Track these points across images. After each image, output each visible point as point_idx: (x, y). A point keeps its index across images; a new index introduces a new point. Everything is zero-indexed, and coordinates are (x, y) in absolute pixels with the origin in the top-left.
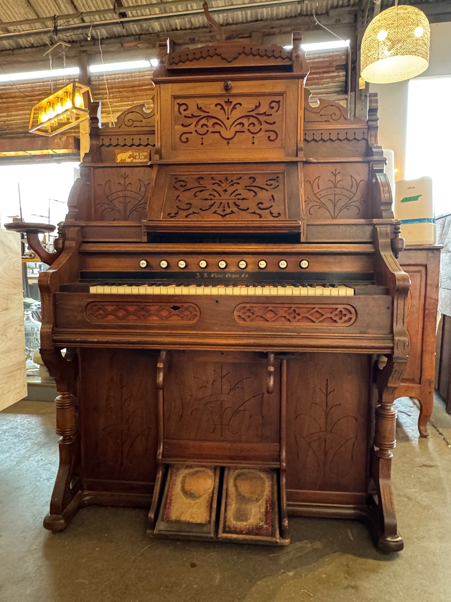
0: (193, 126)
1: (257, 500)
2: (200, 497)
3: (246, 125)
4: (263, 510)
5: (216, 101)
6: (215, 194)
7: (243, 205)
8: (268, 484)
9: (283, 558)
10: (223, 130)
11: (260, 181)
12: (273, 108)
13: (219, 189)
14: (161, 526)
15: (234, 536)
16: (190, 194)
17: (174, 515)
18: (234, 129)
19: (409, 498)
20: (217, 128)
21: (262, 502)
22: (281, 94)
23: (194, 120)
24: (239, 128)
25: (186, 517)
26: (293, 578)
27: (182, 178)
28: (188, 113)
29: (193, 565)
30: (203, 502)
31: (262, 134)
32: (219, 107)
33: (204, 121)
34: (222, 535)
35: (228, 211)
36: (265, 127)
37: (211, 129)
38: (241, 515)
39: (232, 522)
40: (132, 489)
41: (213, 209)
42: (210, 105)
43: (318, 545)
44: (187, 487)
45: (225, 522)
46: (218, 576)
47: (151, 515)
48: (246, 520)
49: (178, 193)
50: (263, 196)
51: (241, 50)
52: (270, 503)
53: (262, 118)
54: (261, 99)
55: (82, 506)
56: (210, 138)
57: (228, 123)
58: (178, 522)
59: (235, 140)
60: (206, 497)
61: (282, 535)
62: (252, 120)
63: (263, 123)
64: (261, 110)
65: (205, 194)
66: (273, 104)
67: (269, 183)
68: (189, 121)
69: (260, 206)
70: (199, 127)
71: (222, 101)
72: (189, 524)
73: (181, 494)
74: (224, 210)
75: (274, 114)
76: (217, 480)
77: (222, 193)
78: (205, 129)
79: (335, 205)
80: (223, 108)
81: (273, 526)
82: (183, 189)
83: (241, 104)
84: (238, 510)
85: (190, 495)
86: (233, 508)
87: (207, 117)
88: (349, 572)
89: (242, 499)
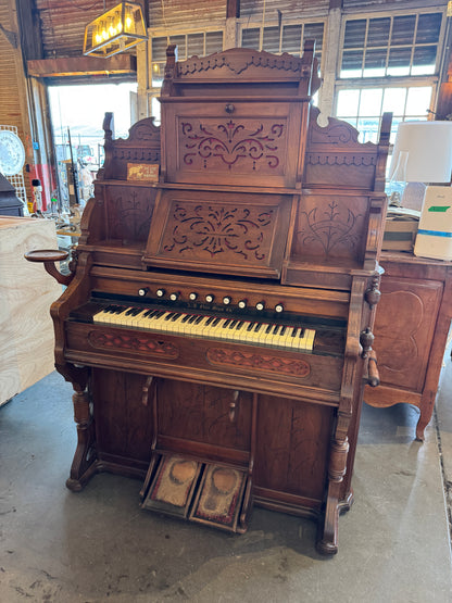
0: (196, 148)
1: (227, 494)
2: (182, 483)
3: (248, 148)
4: (229, 503)
5: (219, 122)
6: (209, 227)
7: (233, 242)
8: (239, 481)
9: (239, 543)
10: (225, 153)
11: (254, 216)
12: (275, 132)
13: (214, 222)
14: (148, 503)
15: (201, 521)
16: (186, 226)
17: (159, 496)
18: (235, 153)
20: (220, 151)
21: (230, 496)
22: (286, 118)
23: (198, 142)
24: (240, 152)
25: (169, 499)
26: (238, 561)
27: (184, 206)
28: (192, 133)
29: (167, 537)
30: (183, 488)
31: (262, 159)
32: (222, 129)
33: (207, 143)
34: (191, 518)
35: (218, 249)
36: (267, 152)
37: (214, 152)
38: (212, 505)
39: (203, 509)
40: (134, 465)
41: (205, 246)
42: (212, 125)
43: (270, 536)
44: (174, 474)
45: (197, 507)
46: (183, 549)
47: (142, 493)
48: (214, 508)
49: (176, 223)
50: (253, 233)
51: (250, 61)
52: (236, 497)
53: (263, 143)
54: (264, 122)
55: (97, 472)
56: (212, 162)
57: (231, 146)
58: (161, 501)
59: (237, 165)
60: (187, 484)
61: (240, 524)
62: (254, 144)
63: (265, 149)
64: (264, 134)
65: (200, 227)
66: (275, 129)
67: (261, 218)
68: (194, 142)
69: (248, 244)
70: (202, 149)
71: (224, 122)
72: (170, 504)
73: (168, 479)
74: (214, 247)
75: (277, 139)
76: (199, 471)
77: (216, 226)
78: (209, 151)
79: (329, 238)
80: (225, 130)
81: (233, 518)
82: (181, 219)
83: (243, 127)
84: (210, 500)
85: (175, 480)
86: (205, 497)
87: (210, 140)
88: (285, 565)
89: (215, 490)
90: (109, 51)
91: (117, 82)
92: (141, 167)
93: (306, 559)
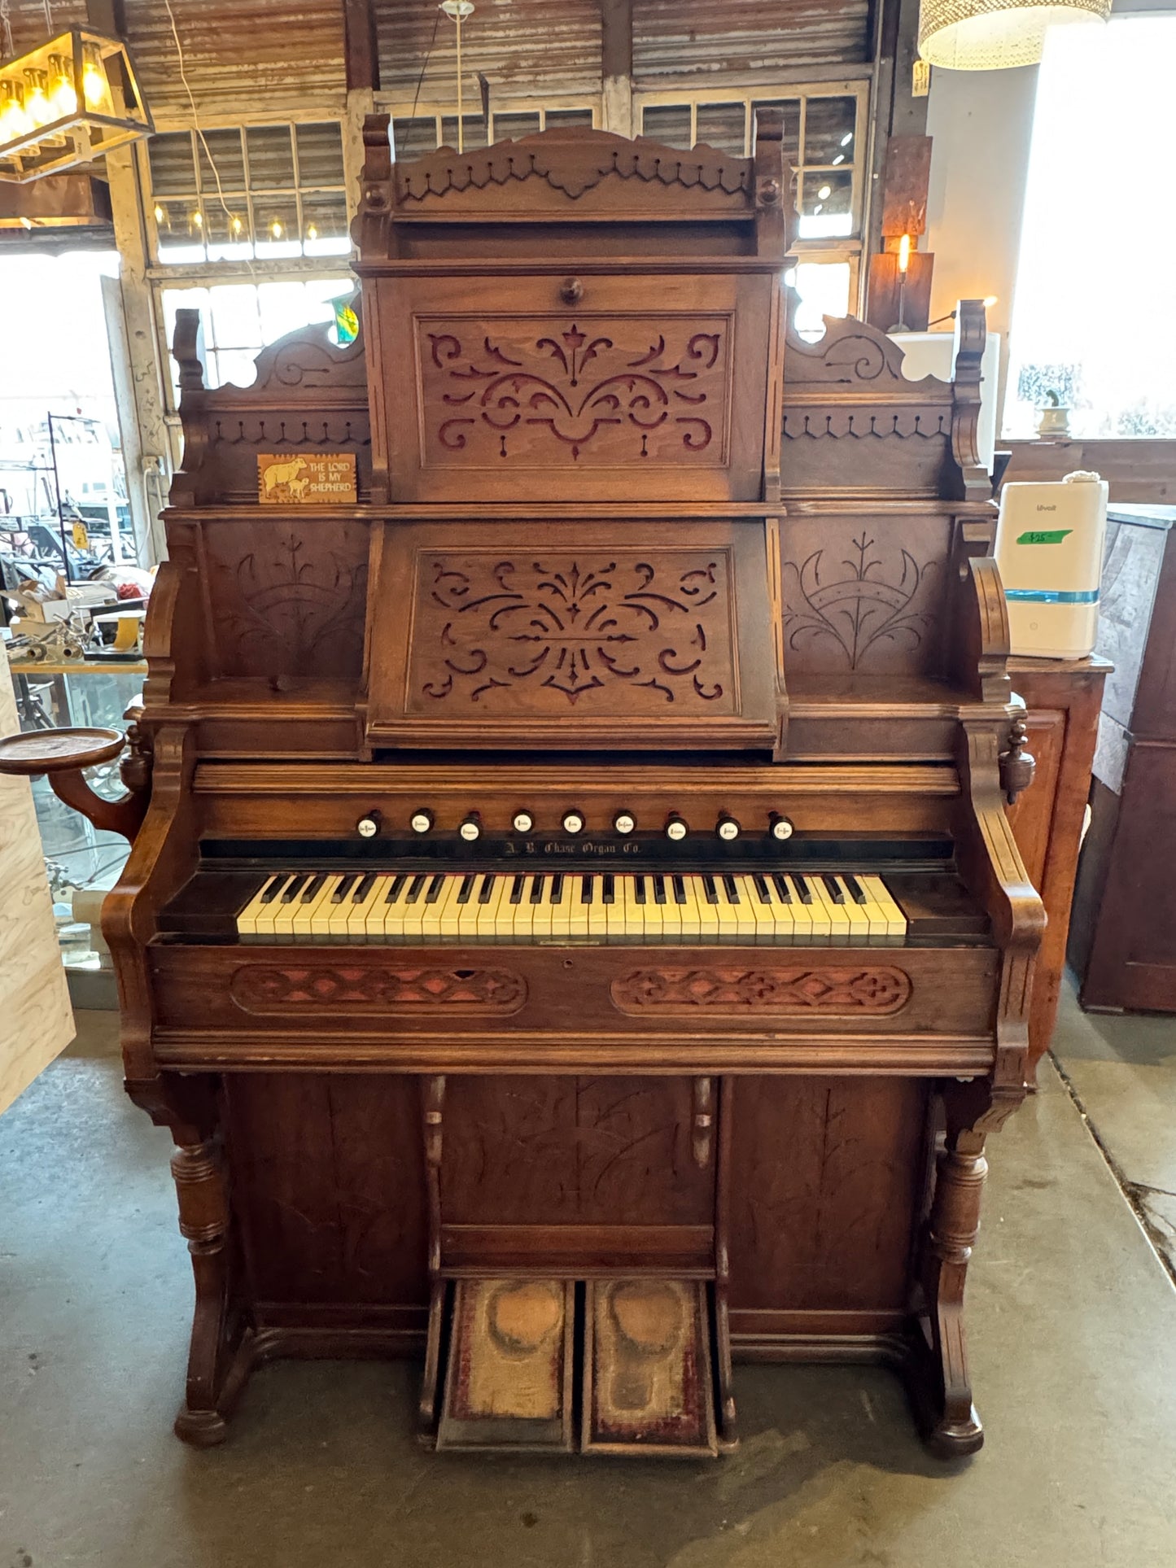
0: (474, 403)
1: (664, 1351)
2: (532, 1349)
3: (624, 403)
4: (679, 1377)
5: (539, 331)
6: (547, 619)
7: (625, 656)
8: (687, 1307)
9: (728, 1484)
10: (559, 415)
11: (667, 580)
12: (699, 354)
13: (556, 604)
14: (449, 1430)
15: (617, 1448)
16: (477, 621)
17: (478, 1400)
18: (589, 414)
19: (993, 1287)
20: (545, 410)
21: (675, 1357)
22: (726, 317)
23: (479, 387)
24: (604, 410)
25: (506, 1405)
26: (747, 1540)
27: (454, 565)
28: (462, 363)
29: (530, 1520)
30: (540, 1364)
31: (663, 429)
32: (548, 349)
33: (506, 389)
34: (588, 1447)
35: (584, 678)
36: (676, 408)
37: (527, 412)
38: (630, 1396)
39: (613, 1413)
40: (372, 1320)
41: (544, 672)
42: (522, 340)
43: (799, 1441)
44: (503, 1325)
45: (595, 1411)
46: (587, 1546)
47: (427, 1408)
48: (642, 1403)
49: (444, 616)
50: (677, 627)
51: (607, 164)
52: (693, 1356)
53: (668, 384)
54: (665, 328)
55: (256, 1365)
56: (522, 441)
57: (575, 396)
58: (488, 1417)
59: (594, 445)
60: (549, 1348)
61: (722, 1432)
62: (642, 389)
63: (671, 397)
64: (668, 361)
65: (520, 622)
66: (699, 345)
67: (689, 584)
68: (463, 387)
69: (670, 661)
70: (492, 405)
71: (555, 330)
72: (514, 1419)
73: (490, 1347)
74: (574, 676)
75: (703, 373)
76: (571, 1304)
77: (564, 617)
78: (510, 411)
79: (857, 627)
80: (558, 353)
81: (702, 1418)
82: (456, 602)
83: (609, 343)
84: (622, 1380)
85: (512, 1346)
86: (609, 1375)
87: (516, 378)
88: (867, 1516)
89: (630, 1350)
90: (29, 163)
91: (53, 248)
92: (299, 463)
93: (912, 1482)
